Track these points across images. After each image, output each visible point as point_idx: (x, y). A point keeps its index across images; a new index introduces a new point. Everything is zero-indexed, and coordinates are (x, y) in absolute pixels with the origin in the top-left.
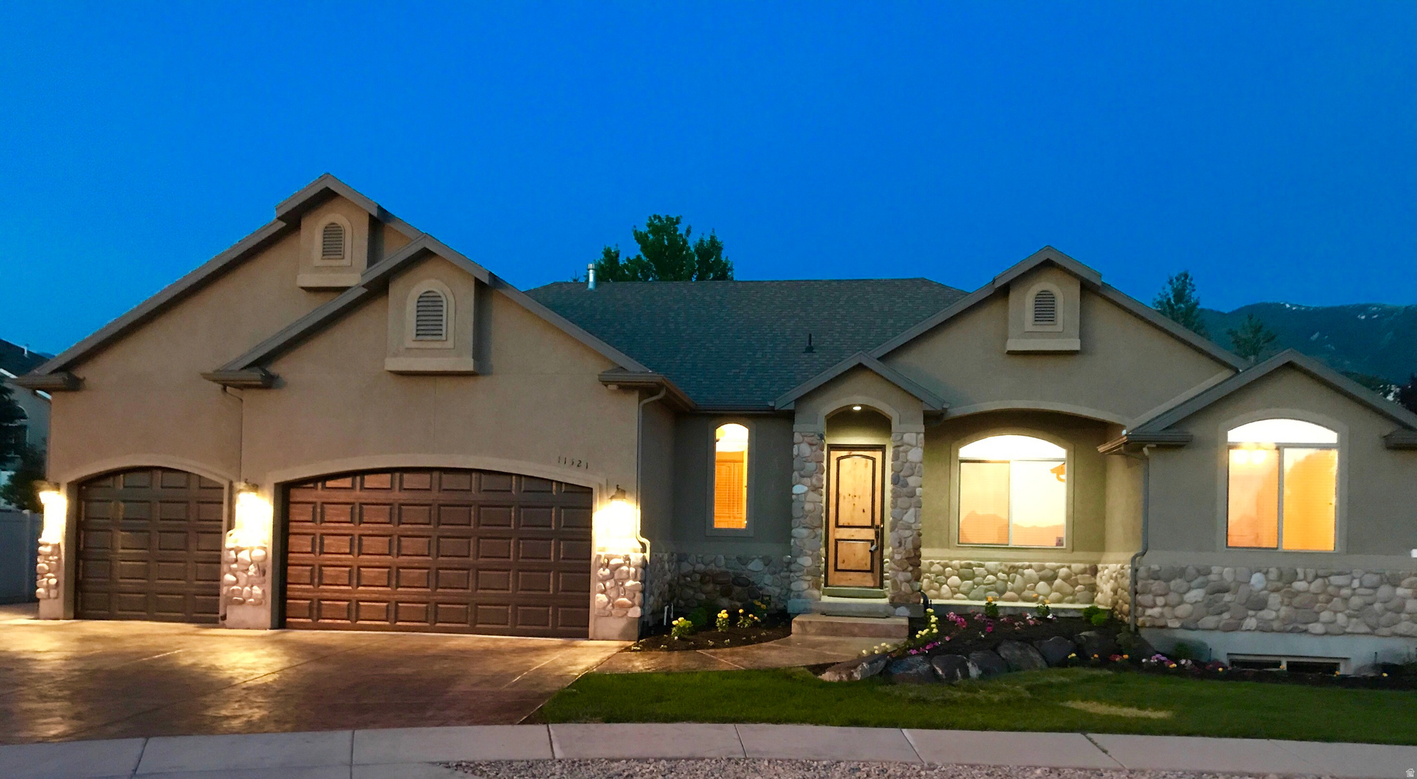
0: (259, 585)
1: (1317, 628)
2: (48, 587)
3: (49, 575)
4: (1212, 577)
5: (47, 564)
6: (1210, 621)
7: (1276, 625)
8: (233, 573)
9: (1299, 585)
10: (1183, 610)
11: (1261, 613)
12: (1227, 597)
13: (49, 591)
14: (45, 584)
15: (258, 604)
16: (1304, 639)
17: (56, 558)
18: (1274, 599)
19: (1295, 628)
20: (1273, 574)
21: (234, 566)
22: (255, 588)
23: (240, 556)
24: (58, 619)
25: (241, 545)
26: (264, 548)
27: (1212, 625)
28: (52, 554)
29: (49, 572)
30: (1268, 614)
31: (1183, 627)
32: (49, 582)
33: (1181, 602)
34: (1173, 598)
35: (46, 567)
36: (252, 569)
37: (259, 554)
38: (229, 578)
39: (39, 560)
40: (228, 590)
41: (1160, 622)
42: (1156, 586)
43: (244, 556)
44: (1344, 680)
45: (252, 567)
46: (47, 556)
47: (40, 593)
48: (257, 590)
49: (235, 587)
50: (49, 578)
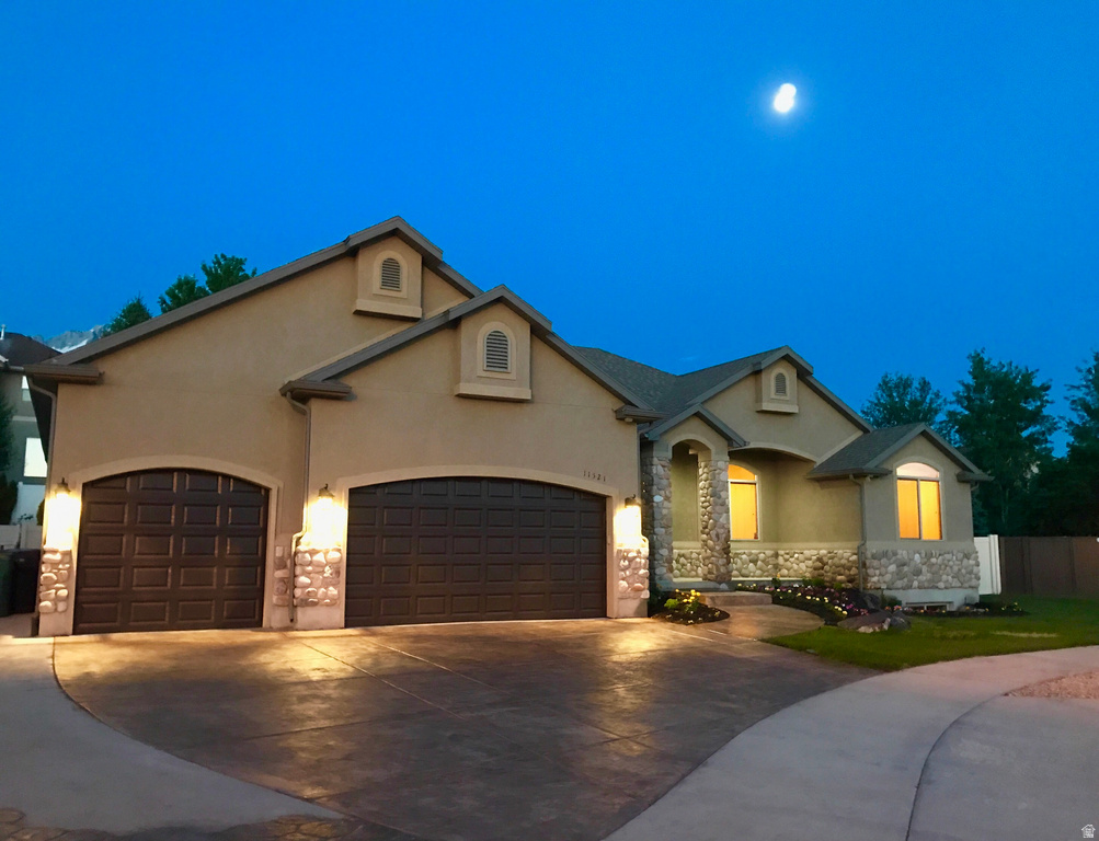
0: (334, 585)
1: (941, 585)
2: (57, 599)
3: (57, 585)
4: (899, 557)
5: (55, 573)
6: (899, 584)
7: (926, 584)
8: (307, 574)
9: (933, 560)
10: (888, 577)
11: (920, 577)
12: (906, 569)
13: (56, 604)
14: (53, 596)
15: (333, 603)
16: (936, 591)
17: (67, 566)
18: (924, 569)
19: (932, 585)
20: (923, 555)
21: (310, 568)
22: (331, 588)
23: (316, 558)
24: (66, 635)
25: (317, 548)
26: (339, 550)
27: (900, 586)
28: (61, 562)
29: (56, 582)
30: (921, 578)
31: (888, 589)
32: (56, 592)
33: (887, 573)
34: (883, 570)
35: (55, 577)
36: (328, 571)
37: (334, 556)
38: (303, 580)
39: (43, 569)
40: (302, 593)
41: (878, 586)
42: (876, 563)
43: (319, 558)
44: (951, 614)
45: (327, 568)
46: (54, 564)
47: (46, 607)
48: (333, 591)
49: (310, 589)
50: (58, 589)
